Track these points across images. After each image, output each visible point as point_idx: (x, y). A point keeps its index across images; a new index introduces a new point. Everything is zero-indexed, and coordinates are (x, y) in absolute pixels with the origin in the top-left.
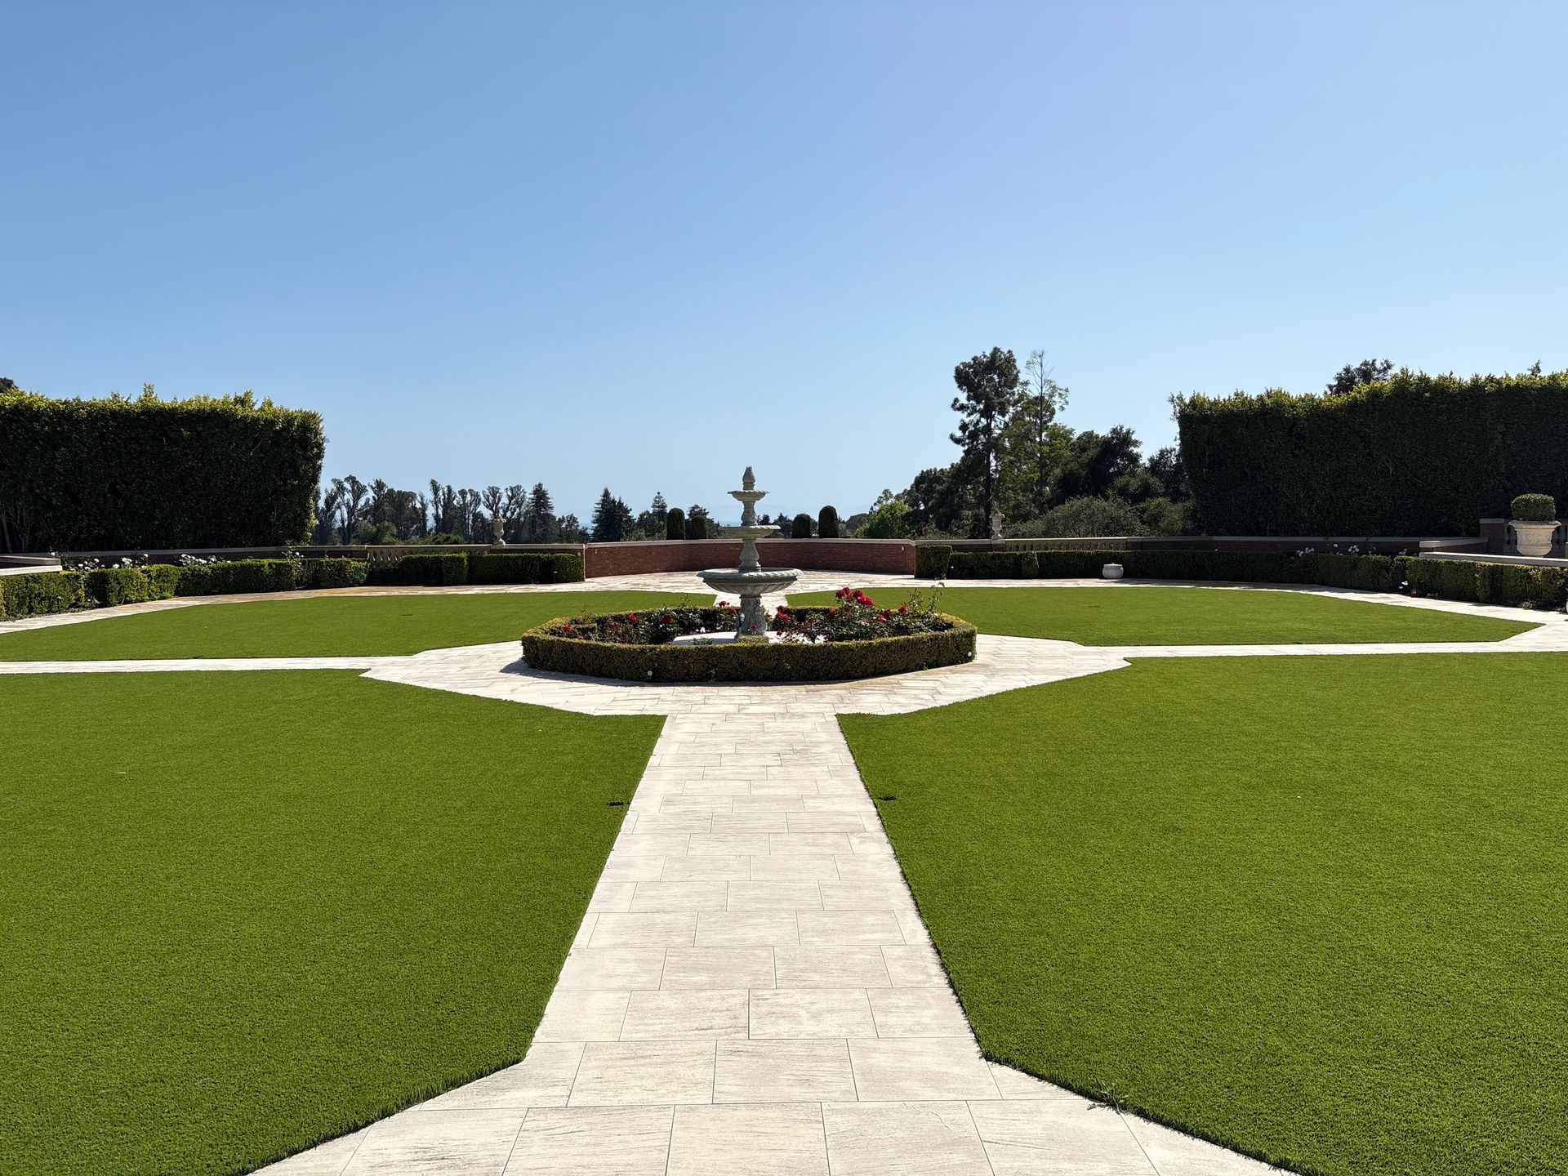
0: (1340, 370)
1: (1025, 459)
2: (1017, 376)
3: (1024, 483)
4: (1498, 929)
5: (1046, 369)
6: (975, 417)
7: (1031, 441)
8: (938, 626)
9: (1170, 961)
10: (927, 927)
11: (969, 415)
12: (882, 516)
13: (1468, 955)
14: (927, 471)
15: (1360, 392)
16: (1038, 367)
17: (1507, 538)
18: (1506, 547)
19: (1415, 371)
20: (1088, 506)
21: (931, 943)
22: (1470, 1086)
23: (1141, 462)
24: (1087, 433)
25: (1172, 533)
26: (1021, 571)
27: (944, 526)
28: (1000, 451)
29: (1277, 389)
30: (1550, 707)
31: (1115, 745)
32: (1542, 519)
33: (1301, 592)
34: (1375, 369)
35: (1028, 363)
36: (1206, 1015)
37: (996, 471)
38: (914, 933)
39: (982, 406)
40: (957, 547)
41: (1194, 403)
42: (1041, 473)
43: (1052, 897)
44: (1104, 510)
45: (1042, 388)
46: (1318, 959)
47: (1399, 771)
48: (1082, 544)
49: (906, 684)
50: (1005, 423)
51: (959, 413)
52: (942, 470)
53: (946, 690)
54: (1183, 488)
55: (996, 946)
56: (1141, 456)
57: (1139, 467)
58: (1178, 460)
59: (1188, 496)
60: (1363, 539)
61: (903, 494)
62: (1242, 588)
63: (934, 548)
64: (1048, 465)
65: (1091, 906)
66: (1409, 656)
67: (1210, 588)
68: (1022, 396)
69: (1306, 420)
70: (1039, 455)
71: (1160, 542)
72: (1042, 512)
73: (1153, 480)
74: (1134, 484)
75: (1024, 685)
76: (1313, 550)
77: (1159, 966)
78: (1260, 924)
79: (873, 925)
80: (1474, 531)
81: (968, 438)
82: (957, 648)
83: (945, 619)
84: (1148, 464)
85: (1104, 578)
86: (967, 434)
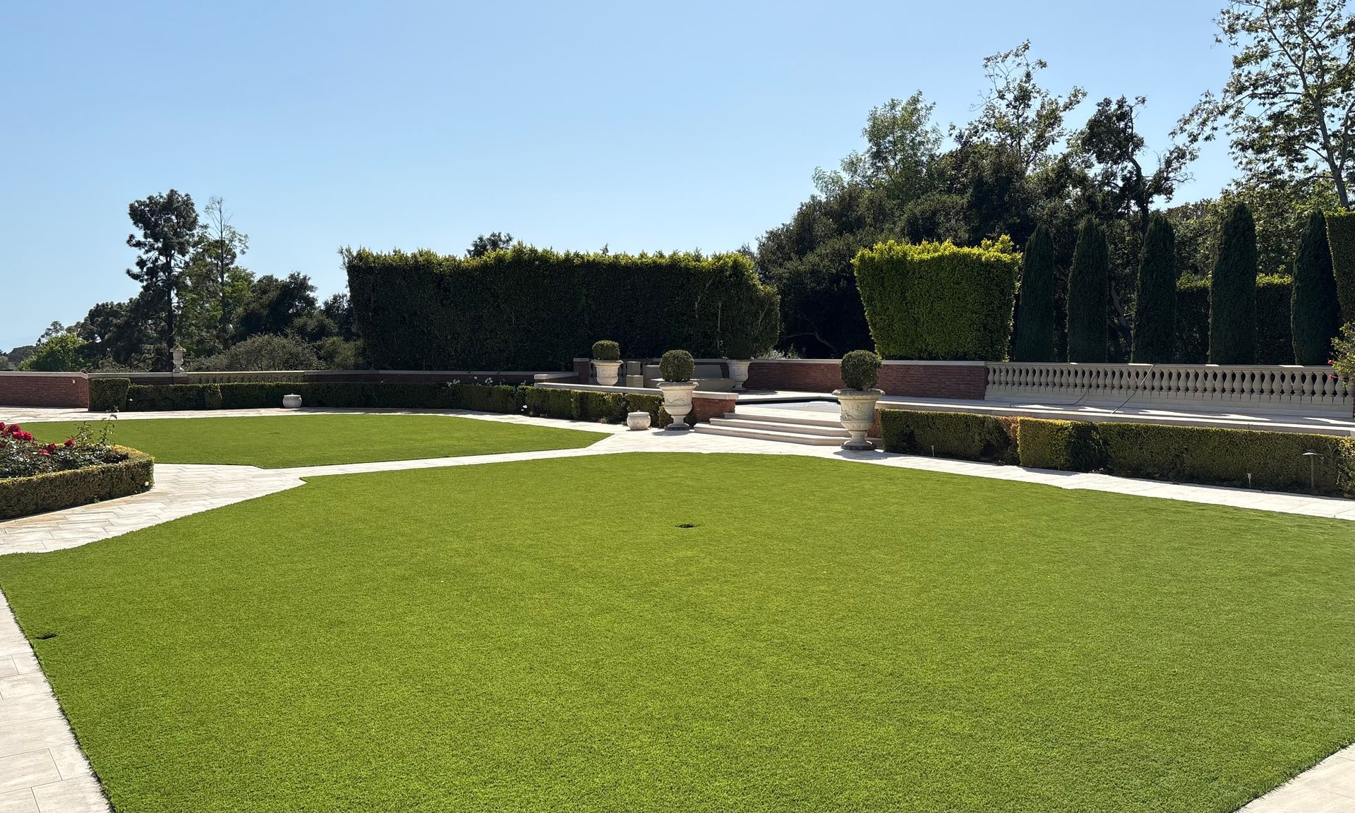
0: (476, 239)
1: (207, 297)
2: (195, 220)
3: (208, 320)
4: (578, 660)
5: (225, 216)
6: (153, 254)
7: (213, 281)
8: (110, 458)
9: (331, 738)
10: (87, 758)
11: (147, 252)
12: (51, 348)
13: (558, 684)
14: (103, 305)
15: (489, 257)
16: (217, 213)
17: (590, 372)
18: (590, 379)
19: (528, 245)
20: (269, 343)
21: (91, 773)
22: (555, 784)
23: (317, 305)
24: (267, 276)
25: (345, 368)
26: (205, 402)
27: (123, 358)
28: (182, 288)
29: (426, 250)
30: (615, 493)
31: (289, 556)
32: (612, 359)
33: (451, 415)
34: (501, 240)
35: (207, 208)
36: (360, 778)
37: (178, 307)
38: (71, 767)
39: (160, 245)
40: (135, 380)
41: (360, 256)
42: (224, 310)
43: (222, 703)
44: (284, 347)
45: (222, 232)
46: (451, 710)
47: (516, 551)
48: (264, 377)
49: (73, 518)
50: (186, 262)
51: (136, 249)
52: (119, 304)
53: (120, 521)
54: (354, 330)
55: (162, 760)
56: (317, 300)
57: (315, 309)
58: (349, 305)
59: (359, 337)
60: (495, 373)
61: (76, 326)
62: (403, 414)
63: (110, 381)
64: (230, 304)
65: (260, 704)
66: (527, 462)
67: (377, 414)
68: (201, 239)
69: (450, 276)
70: (221, 295)
71: (335, 375)
72: (227, 347)
73: (328, 321)
74: (312, 325)
75: (203, 509)
76: (459, 381)
77: (322, 745)
78: (407, 691)
79: (24, 768)
80: (569, 367)
81: (147, 274)
82: (133, 479)
83: (119, 450)
84: (323, 307)
85: (284, 407)
86: (145, 270)
